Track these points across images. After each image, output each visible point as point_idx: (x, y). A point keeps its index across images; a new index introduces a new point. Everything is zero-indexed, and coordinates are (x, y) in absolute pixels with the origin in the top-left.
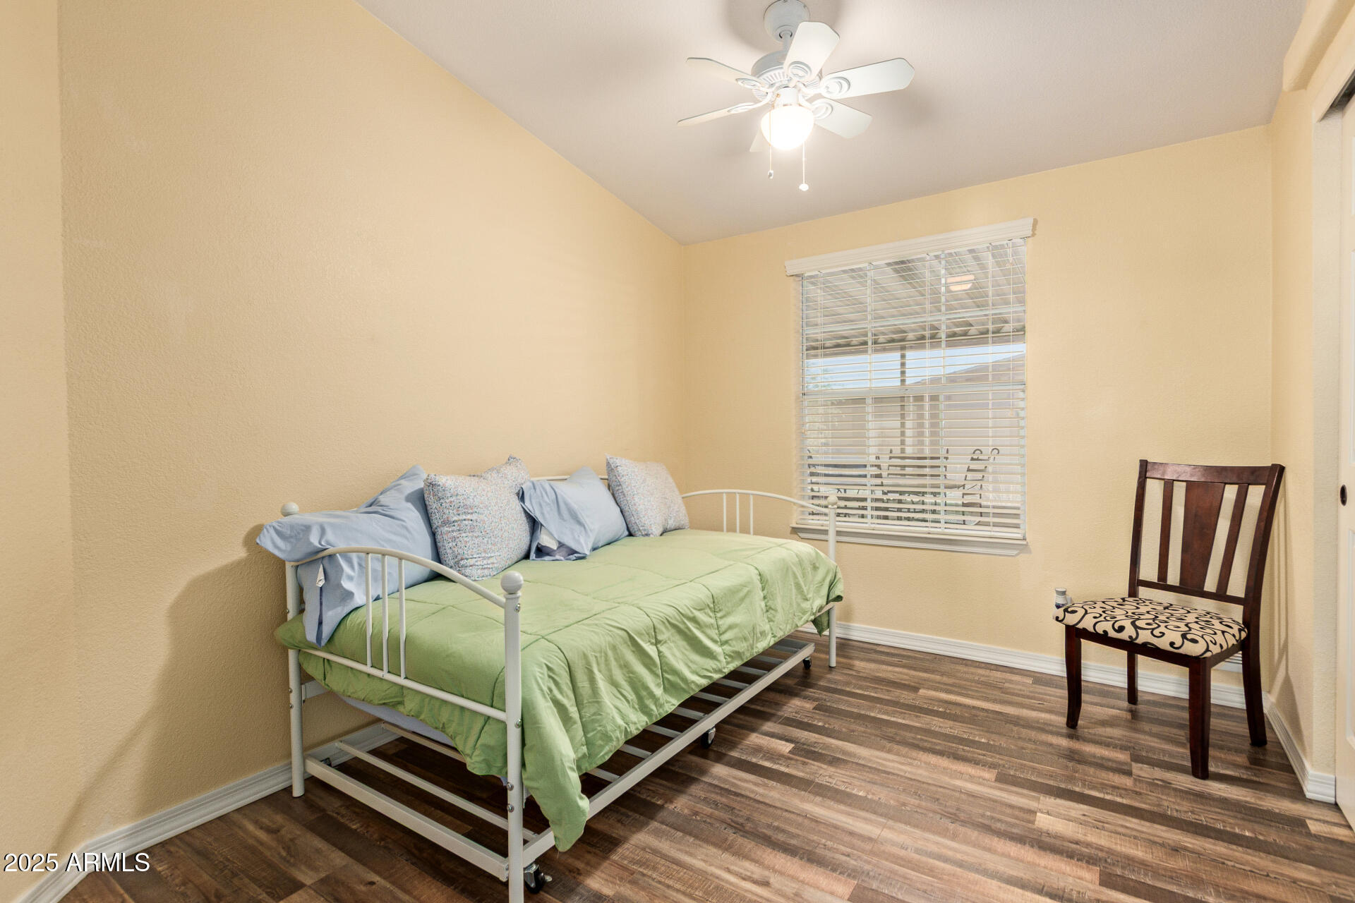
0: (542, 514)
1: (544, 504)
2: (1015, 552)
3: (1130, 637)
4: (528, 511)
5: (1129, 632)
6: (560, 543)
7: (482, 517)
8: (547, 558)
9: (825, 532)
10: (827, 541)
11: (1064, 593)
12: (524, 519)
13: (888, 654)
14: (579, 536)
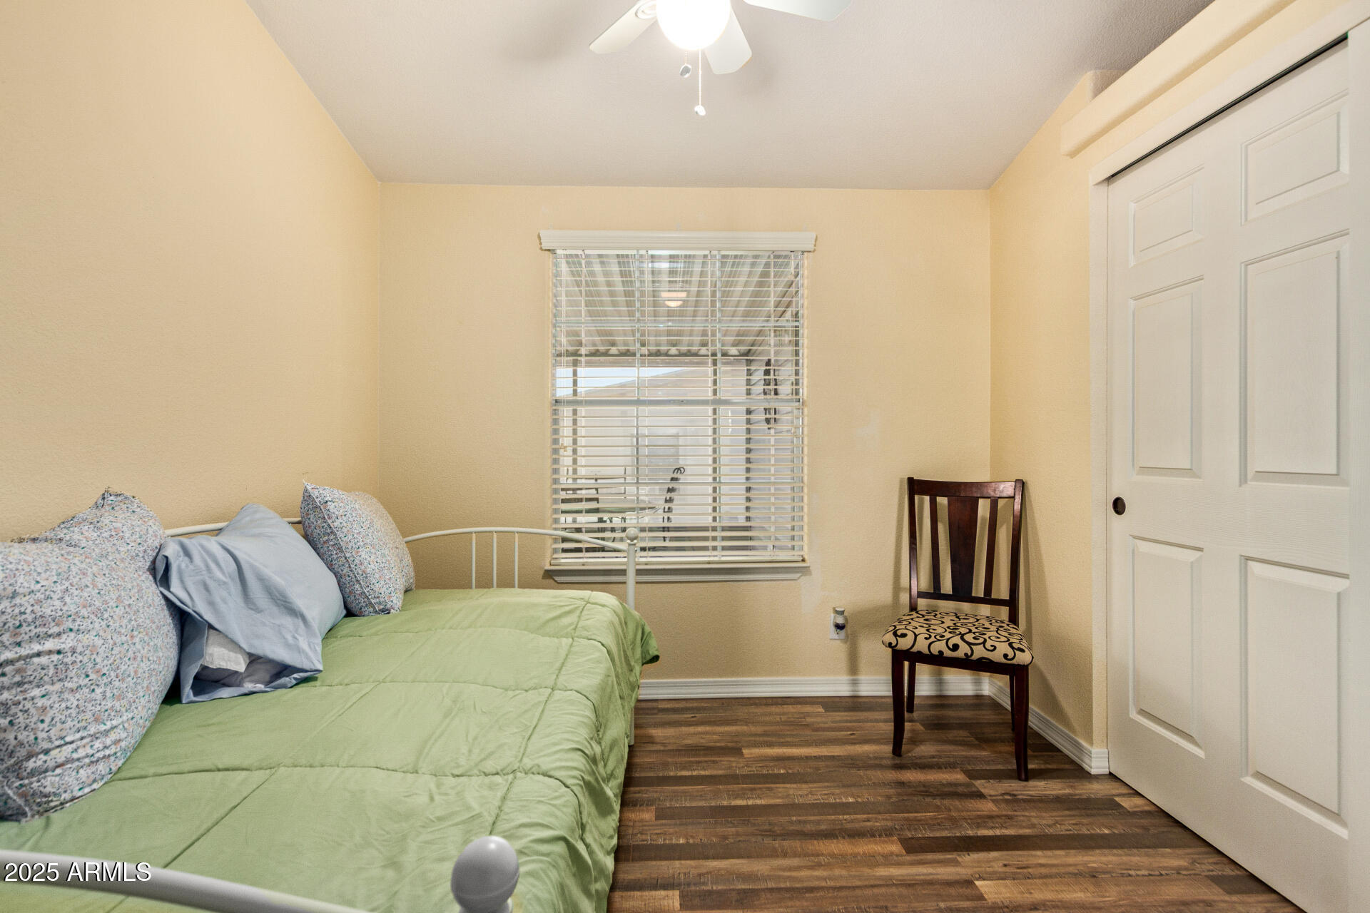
0: (211, 604)
1: (212, 584)
2: (798, 575)
3: (966, 654)
4: (178, 603)
5: (964, 649)
6: (250, 655)
7: (86, 639)
8: (225, 692)
9: (623, 572)
10: (625, 583)
11: (842, 613)
12: (166, 612)
13: (675, 711)
14: (294, 638)
